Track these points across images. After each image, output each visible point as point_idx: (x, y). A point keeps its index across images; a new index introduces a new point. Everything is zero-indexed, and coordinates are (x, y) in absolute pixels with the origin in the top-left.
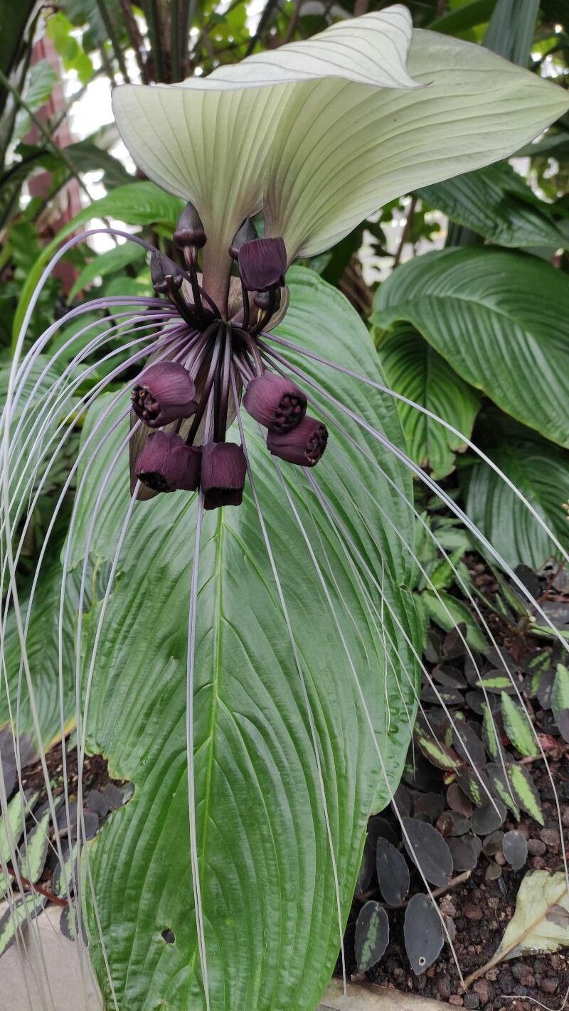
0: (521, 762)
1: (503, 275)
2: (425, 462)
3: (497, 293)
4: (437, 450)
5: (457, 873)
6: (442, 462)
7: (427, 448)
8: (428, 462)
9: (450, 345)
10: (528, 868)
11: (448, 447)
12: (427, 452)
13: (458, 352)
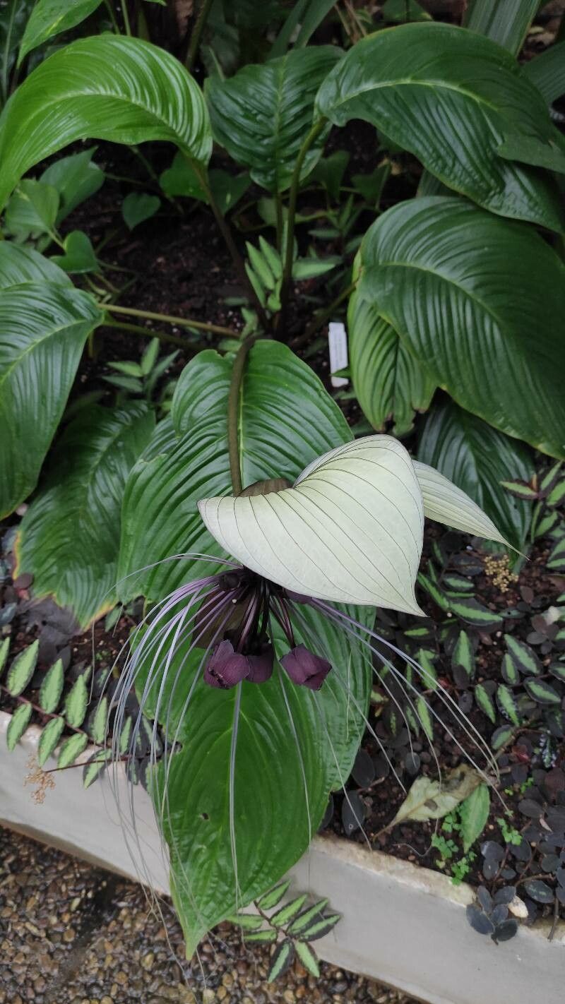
0: (425, 692)
1: (486, 249)
2: (390, 416)
3: (475, 275)
4: (401, 406)
5: (377, 778)
6: (404, 418)
7: (393, 402)
8: (392, 417)
9: (426, 348)
10: (419, 774)
11: (411, 405)
12: (392, 407)
13: (432, 355)
